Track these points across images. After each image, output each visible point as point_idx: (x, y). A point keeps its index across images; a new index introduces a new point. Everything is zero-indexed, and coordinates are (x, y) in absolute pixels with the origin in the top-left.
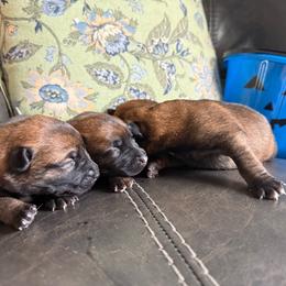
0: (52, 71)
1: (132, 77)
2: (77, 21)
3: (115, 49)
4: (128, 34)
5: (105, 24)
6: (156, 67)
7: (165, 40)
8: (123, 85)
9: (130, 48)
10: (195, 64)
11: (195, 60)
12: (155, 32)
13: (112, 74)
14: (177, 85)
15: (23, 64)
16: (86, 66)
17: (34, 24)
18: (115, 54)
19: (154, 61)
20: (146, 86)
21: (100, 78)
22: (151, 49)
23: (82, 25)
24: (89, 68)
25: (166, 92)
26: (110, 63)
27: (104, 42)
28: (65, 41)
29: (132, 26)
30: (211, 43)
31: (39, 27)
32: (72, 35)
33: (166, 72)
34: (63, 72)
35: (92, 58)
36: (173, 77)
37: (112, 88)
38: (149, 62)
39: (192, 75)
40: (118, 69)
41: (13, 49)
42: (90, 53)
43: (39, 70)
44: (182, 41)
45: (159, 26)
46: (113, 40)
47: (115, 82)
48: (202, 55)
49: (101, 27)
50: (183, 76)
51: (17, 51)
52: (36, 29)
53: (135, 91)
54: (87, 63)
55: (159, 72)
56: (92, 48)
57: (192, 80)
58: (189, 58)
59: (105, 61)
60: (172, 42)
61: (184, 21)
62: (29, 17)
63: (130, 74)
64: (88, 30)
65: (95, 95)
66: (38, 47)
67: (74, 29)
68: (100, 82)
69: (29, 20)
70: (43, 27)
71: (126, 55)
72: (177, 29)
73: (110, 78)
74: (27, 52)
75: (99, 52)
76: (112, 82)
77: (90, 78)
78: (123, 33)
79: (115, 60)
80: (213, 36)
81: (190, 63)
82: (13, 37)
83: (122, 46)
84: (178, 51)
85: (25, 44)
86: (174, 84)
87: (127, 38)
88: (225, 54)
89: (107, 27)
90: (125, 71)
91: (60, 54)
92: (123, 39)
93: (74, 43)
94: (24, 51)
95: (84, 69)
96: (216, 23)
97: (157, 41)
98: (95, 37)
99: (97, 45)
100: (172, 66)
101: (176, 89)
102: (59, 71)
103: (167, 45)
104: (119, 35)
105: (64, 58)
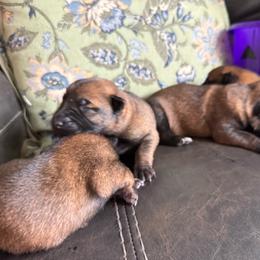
0: (50, 58)
1: (131, 53)
2: (69, 1)
3: (110, 26)
4: (124, 7)
5: (98, 0)
6: (155, 39)
7: (164, 7)
8: (122, 64)
9: (127, 22)
10: (198, 28)
11: (198, 23)
13: (109, 54)
14: (179, 55)
15: (23, 53)
16: (83, 49)
17: (27, 10)
18: (112, 31)
19: (153, 32)
20: (146, 61)
21: (98, 59)
22: (149, 19)
23: (74, 5)
24: (86, 51)
25: (167, 64)
26: (107, 42)
28: (59, 25)
31: (32, 12)
32: (66, 17)
33: (166, 43)
34: (61, 59)
35: (88, 40)
36: (173, 47)
37: (111, 68)
38: (147, 36)
39: (194, 41)
40: (115, 47)
41: (12, 37)
42: (85, 34)
43: (39, 59)
44: (183, 4)
46: (108, 17)
47: (113, 62)
48: (206, 15)
49: (94, 3)
50: (184, 44)
51: (16, 39)
52: (30, 15)
53: (134, 68)
54: (83, 46)
56: (87, 29)
57: (195, 46)
58: (191, 22)
59: (101, 41)
62: (22, 1)
63: (128, 51)
64: (82, 9)
66: (35, 34)
67: (67, 10)
68: (98, 64)
69: (23, 5)
70: (36, 12)
73: (108, 58)
74: (25, 40)
75: (95, 31)
76: (110, 62)
77: (87, 60)
78: (118, 7)
79: (112, 38)
81: (192, 28)
82: (11, 24)
83: (117, 21)
84: (179, 17)
85: (22, 31)
86: (175, 55)
87: (123, 12)
90: (123, 48)
91: (56, 40)
92: (119, 14)
93: (69, 27)
94: (21, 39)
95: (81, 53)
97: (155, 10)
98: (89, 16)
99: (92, 24)
100: (172, 35)
101: (177, 59)
102: (57, 58)
103: (167, 12)
104: (114, 10)
105: (60, 43)
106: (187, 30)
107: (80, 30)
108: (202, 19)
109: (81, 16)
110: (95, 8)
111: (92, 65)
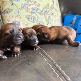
0: (16, 17)
2: (23, 3)
3: (34, 11)
4: (37, 7)
5: (31, 4)
6: (45, 17)
8: (36, 22)
9: (38, 11)
10: (56, 17)
11: (56, 16)
12: (45, 7)
13: (33, 18)
14: (51, 22)
15: (8, 15)
16: (26, 16)
17: (11, 4)
18: (34, 13)
19: (45, 15)
20: (42, 22)
21: (29, 19)
22: (44, 12)
23: (25, 4)
25: (48, 24)
26: (32, 15)
27: (31, 9)
28: (20, 9)
29: (39, 5)
30: (60, 12)
31: (12, 4)
32: (22, 7)
33: (48, 19)
34: (19, 17)
35: (27, 14)
36: (50, 20)
37: (33, 22)
38: (43, 16)
39: (55, 20)
40: (34, 17)
41: (5, 10)
42: (27, 12)
43: (12, 17)
44: (52, 10)
45: (46, 6)
46: (33, 9)
49: (30, 5)
50: (52, 20)
51: (6, 11)
52: (12, 5)
55: (46, 19)
57: (55, 21)
58: (54, 15)
59: (31, 15)
60: (50, 10)
61: (53, 5)
62: (10, 1)
63: (38, 19)
64: (27, 6)
65: (28, 24)
66: (12, 10)
67: (23, 5)
69: (10, 2)
71: (37, 13)
72: (51, 7)
74: (9, 11)
75: (29, 12)
77: (26, 19)
79: (34, 15)
80: (61, 9)
82: (5, 7)
83: (36, 11)
84: (51, 13)
85: (9, 9)
86: (50, 22)
87: (37, 9)
88: (64, 15)
89: (32, 5)
91: (18, 12)
92: (36, 9)
93: (22, 9)
94: (8, 11)
96: (62, 6)
97: (45, 10)
98: (28, 8)
99: (29, 10)
100: (49, 17)
101: (50, 23)
102: (18, 17)
103: (48, 11)
104: (35, 8)
105: (19, 13)
106: (53, 17)
107: (25, 11)
108: (57, 15)
109: (26, 7)
110: (30, 6)
111: (28, 21)
